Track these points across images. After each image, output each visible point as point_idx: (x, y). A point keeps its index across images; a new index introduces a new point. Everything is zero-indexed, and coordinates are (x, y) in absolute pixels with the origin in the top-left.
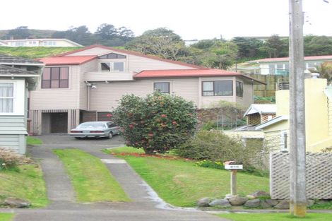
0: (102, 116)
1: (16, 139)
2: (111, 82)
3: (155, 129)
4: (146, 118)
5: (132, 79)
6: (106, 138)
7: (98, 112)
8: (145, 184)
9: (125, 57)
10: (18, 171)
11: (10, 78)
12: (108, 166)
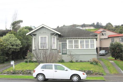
0: (104, 49)
1: (95, 56)
2: (104, 39)
3: (117, 52)
4: (115, 49)
5: (107, 38)
6: (105, 55)
7: (103, 48)
8: (119, 68)
9: (106, 31)
10: (98, 65)
11: (93, 38)
12: (111, 63)
